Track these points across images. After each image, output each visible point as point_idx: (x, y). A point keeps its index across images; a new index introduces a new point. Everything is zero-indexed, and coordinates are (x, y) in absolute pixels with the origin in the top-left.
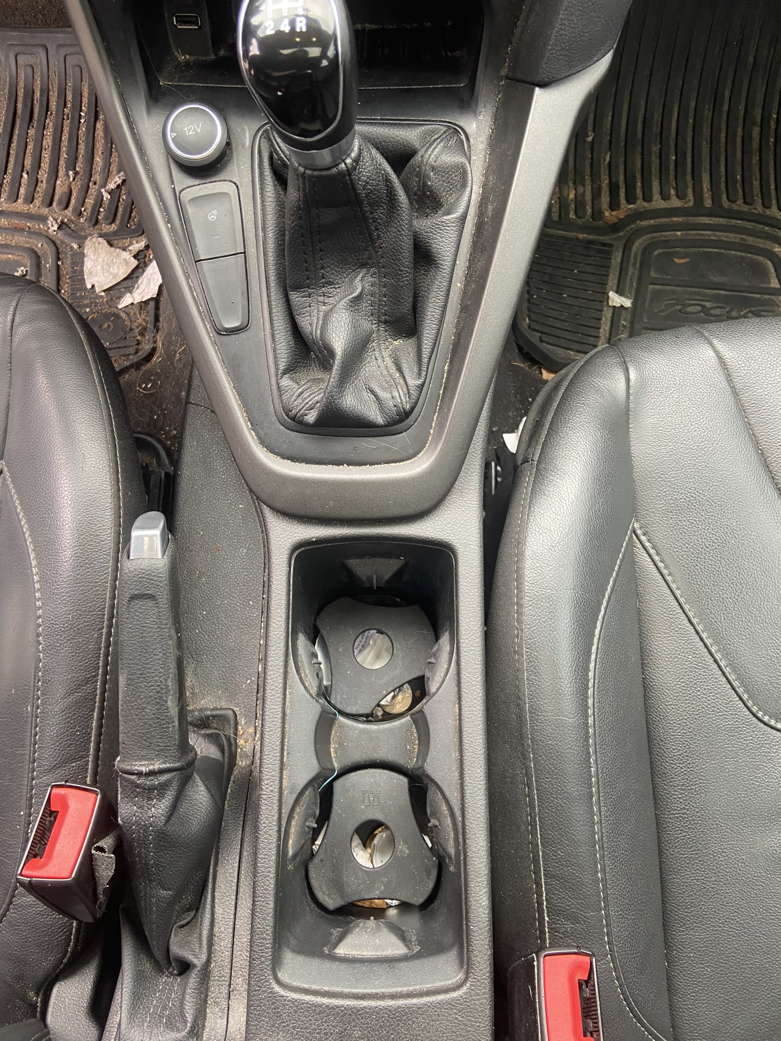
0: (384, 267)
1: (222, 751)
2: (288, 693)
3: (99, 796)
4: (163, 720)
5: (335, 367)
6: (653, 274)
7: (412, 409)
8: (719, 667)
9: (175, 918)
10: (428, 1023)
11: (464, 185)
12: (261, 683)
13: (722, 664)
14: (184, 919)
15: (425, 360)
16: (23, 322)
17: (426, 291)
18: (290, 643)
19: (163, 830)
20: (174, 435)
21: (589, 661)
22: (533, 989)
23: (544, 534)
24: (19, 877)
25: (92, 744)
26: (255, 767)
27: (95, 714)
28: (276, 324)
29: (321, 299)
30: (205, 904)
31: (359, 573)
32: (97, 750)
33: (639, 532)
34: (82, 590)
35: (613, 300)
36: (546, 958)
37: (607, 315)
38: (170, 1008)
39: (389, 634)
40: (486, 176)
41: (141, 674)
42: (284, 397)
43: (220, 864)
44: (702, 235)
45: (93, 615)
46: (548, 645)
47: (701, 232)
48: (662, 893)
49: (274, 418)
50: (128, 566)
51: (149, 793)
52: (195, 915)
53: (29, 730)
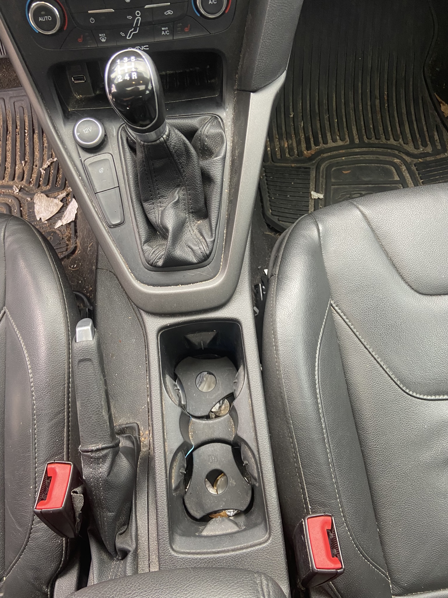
0: (188, 186)
1: (133, 443)
2: (163, 403)
3: (72, 466)
4: (101, 422)
5: (170, 236)
6: (333, 180)
7: (210, 253)
8: (383, 369)
9: (117, 530)
10: (252, 561)
11: (223, 142)
12: (150, 408)
13: (384, 367)
14: (121, 530)
15: (214, 229)
16: (9, 236)
17: (210, 195)
18: (162, 378)
19: (107, 479)
20: (91, 290)
21: (315, 370)
22: (304, 536)
23: (284, 309)
24: (35, 510)
25: (65, 446)
26: (151, 451)
27: (65, 429)
28: (138, 219)
29: (159, 204)
30: (132, 519)
31: (194, 341)
32: (68, 448)
33: (334, 305)
34: (53, 366)
35: (314, 196)
36: (308, 519)
37: (312, 204)
38: (119, 576)
39: (213, 373)
40: (233, 137)
41: (88, 400)
42: (146, 255)
43: (137, 499)
44: (356, 158)
45: (59, 378)
46: (293, 364)
47: (355, 156)
48: (371, 492)
49: (142, 266)
50: (76, 346)
51: (98, 461)
52: (127, 527)
53: (32, 442)
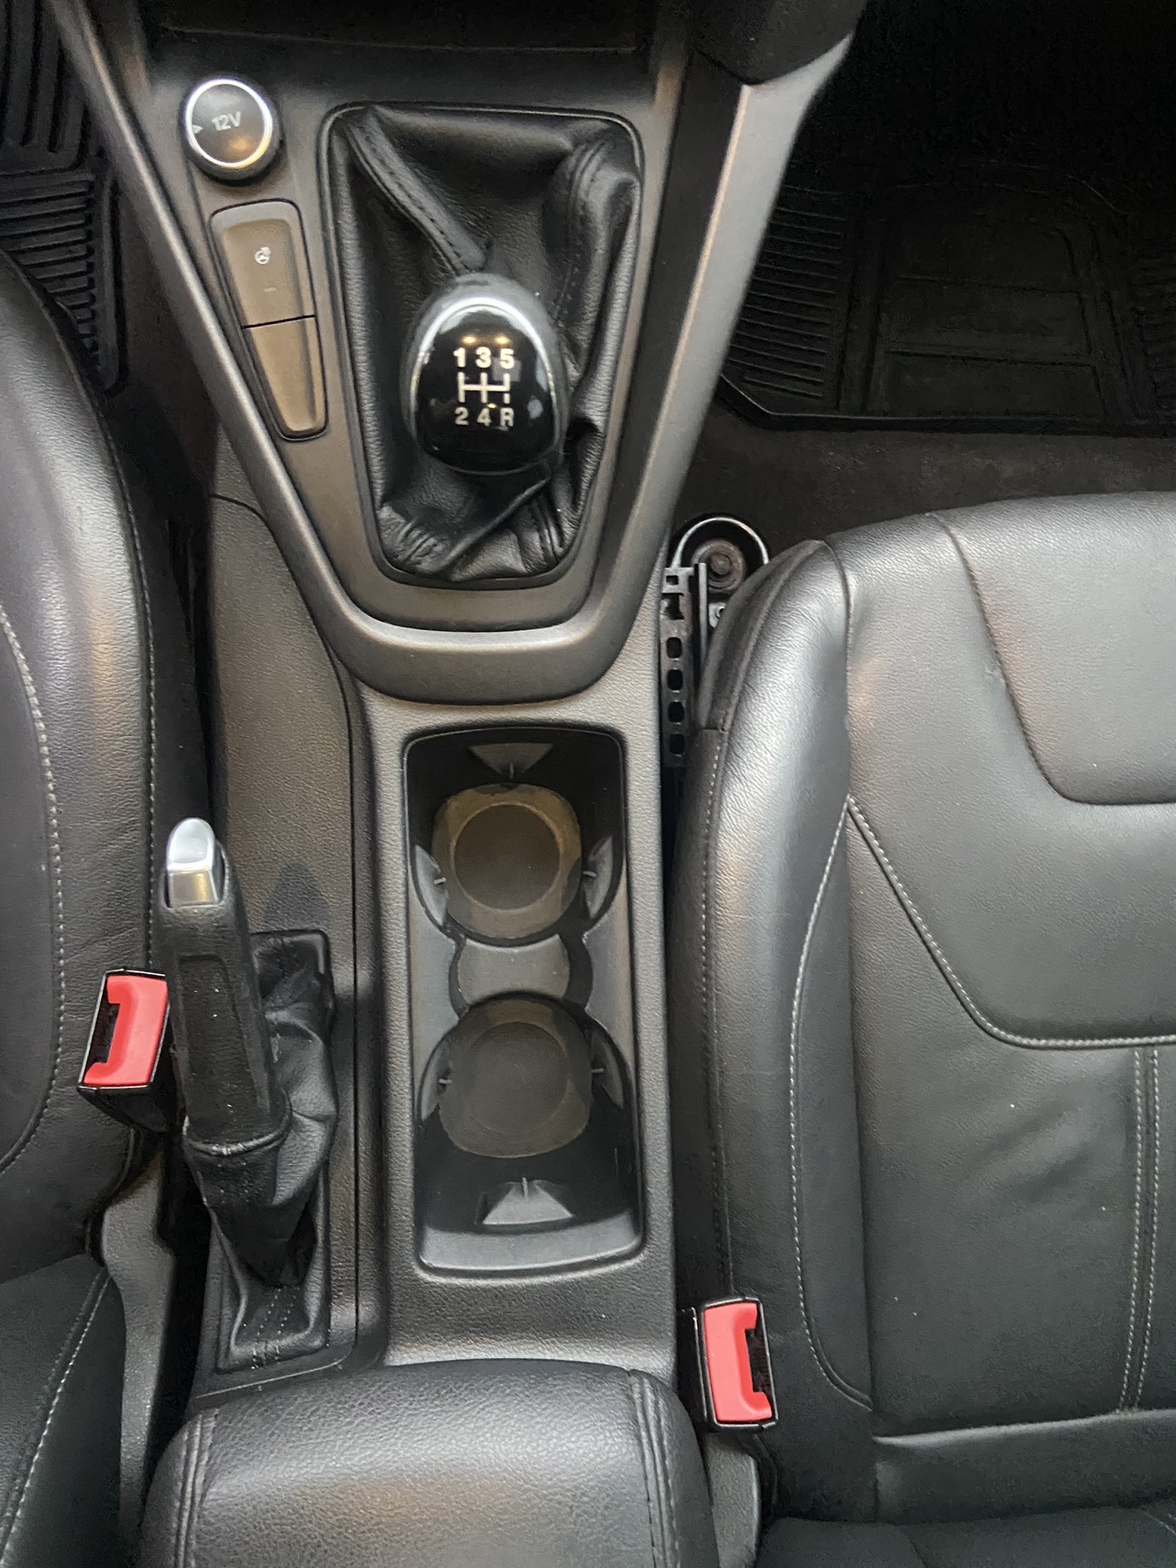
7: (566, 552)
15: (583, 485)
18: (409, 862)
28: (369, 427)
31: (490, 762)
42: (384, 535)
49: (370, 562)
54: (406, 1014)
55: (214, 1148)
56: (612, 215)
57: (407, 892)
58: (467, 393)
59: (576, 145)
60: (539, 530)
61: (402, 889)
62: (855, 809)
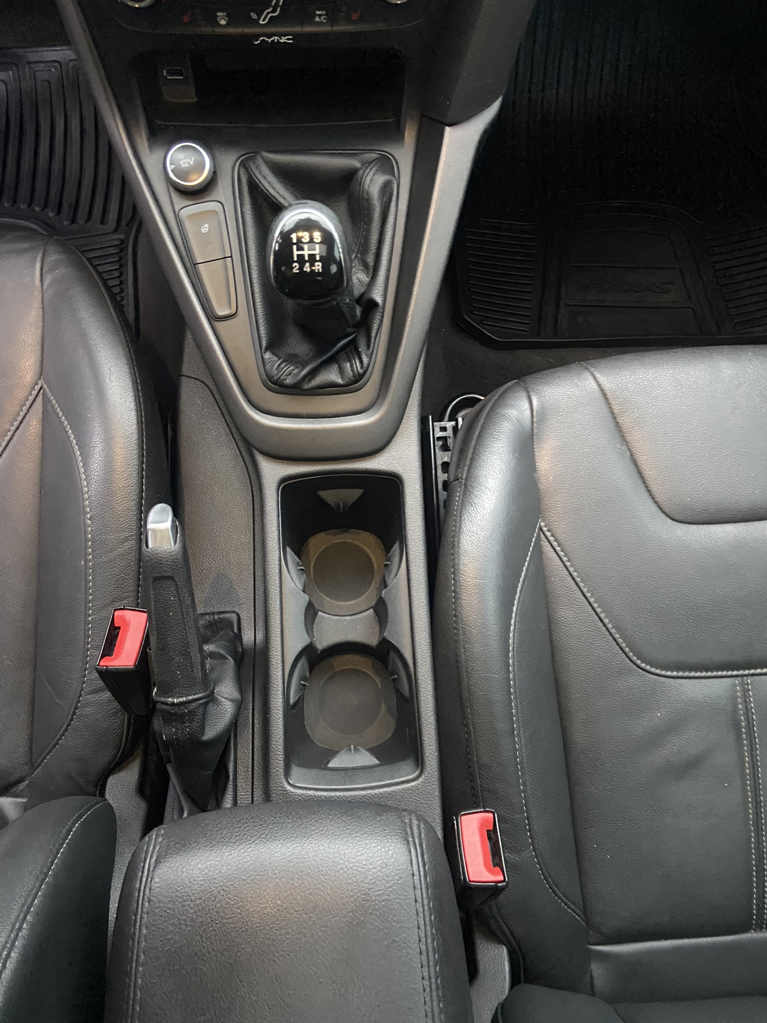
7: (365, 372)
15: (372, 335)
18: (282, 552)
28: (259, 311)
31: (329, 501)
49: (260, 383)
54: (279, 633)
55: (170, 700)
56: (383, 197)
57: (280, 565)
58: (298, 255)
59: (363, 164)
60: (350, 361)
61: (277, 563)
62: (545, 529)
